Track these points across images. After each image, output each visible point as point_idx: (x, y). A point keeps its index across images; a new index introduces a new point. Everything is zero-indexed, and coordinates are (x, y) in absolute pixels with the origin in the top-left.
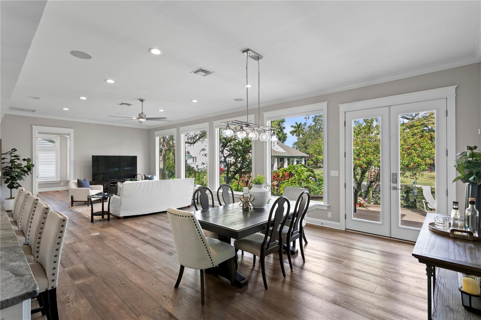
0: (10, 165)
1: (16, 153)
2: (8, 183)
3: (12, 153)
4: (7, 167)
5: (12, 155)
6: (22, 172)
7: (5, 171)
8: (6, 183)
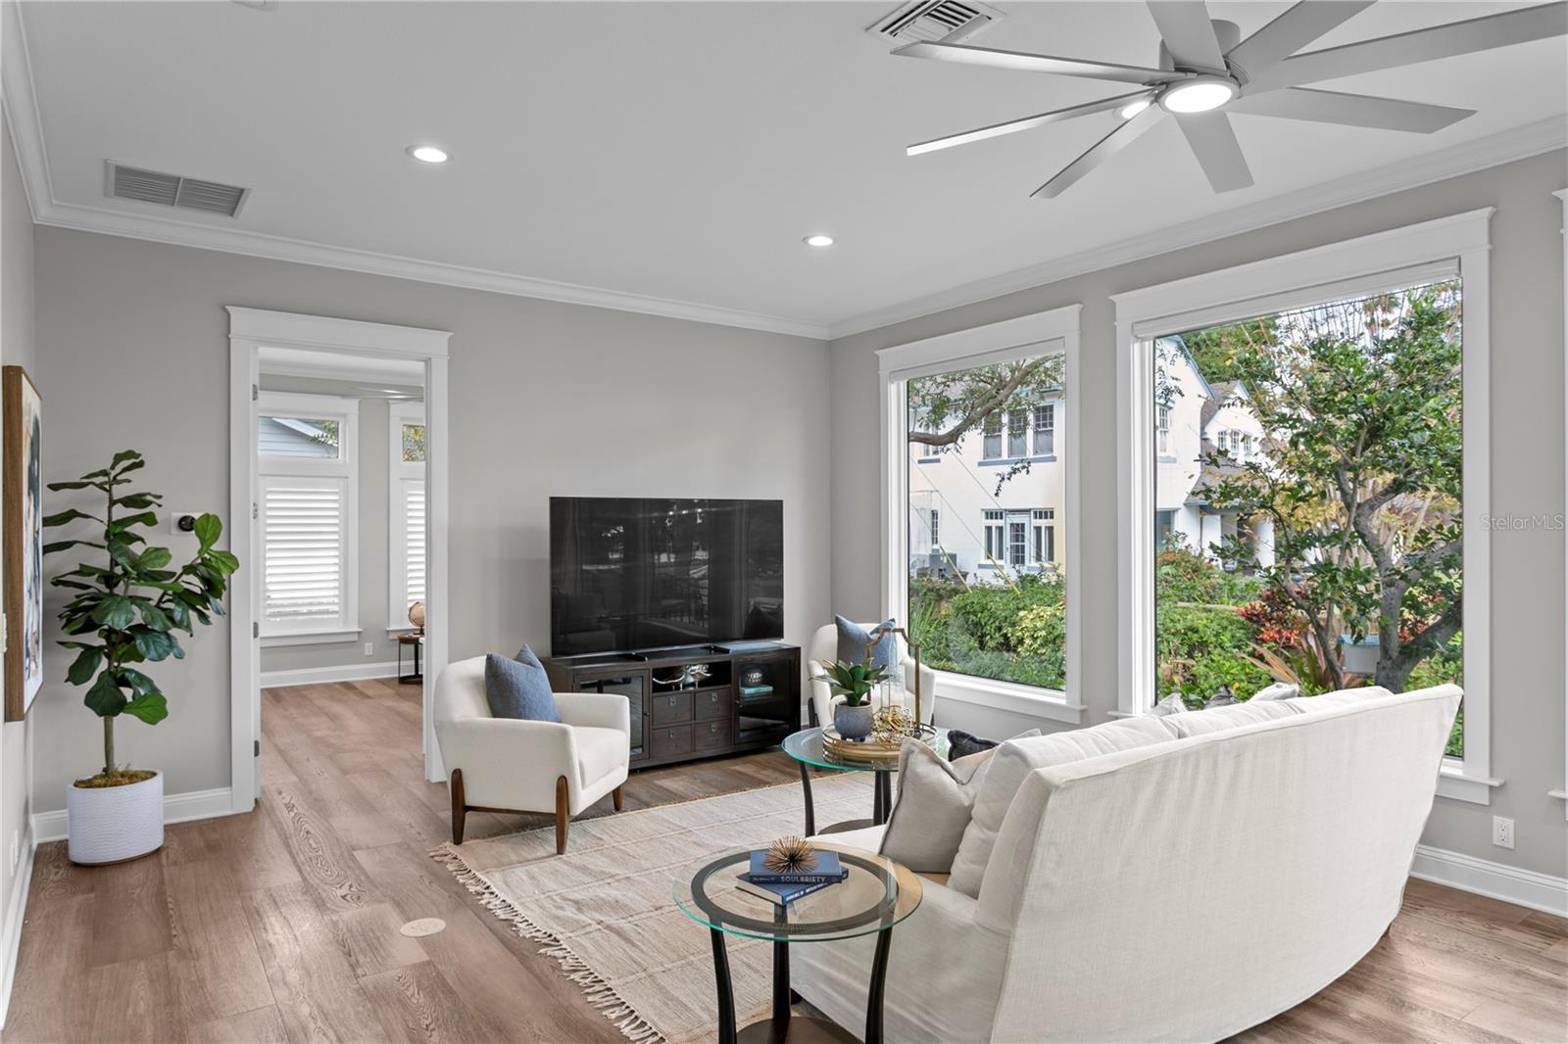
0: (102, 560)
1: (137, 483)
2: (88, 678)
3: (115, 481)
4: (84, 571)
5: (120, 491)
6: (170, 605)
7: (70, 594)
8: (76, 683)
